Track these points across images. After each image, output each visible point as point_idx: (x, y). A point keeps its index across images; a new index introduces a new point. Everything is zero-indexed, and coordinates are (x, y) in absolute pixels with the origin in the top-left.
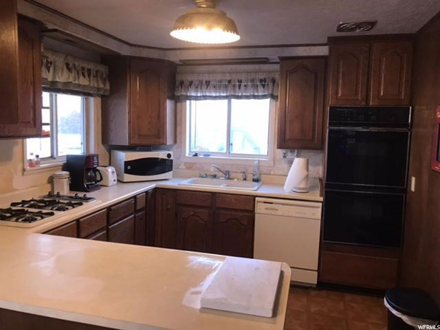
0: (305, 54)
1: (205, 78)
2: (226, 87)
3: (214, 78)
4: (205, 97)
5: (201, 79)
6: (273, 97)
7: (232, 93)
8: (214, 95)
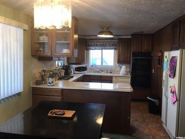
0: (125, 38)
1: (96, 43)
2: (102, 46)
3: (98, 44)
4: (96, 49)
5: (94, 44)
6: (115, 49)
7: (104, 48)
8: (98, 48)
